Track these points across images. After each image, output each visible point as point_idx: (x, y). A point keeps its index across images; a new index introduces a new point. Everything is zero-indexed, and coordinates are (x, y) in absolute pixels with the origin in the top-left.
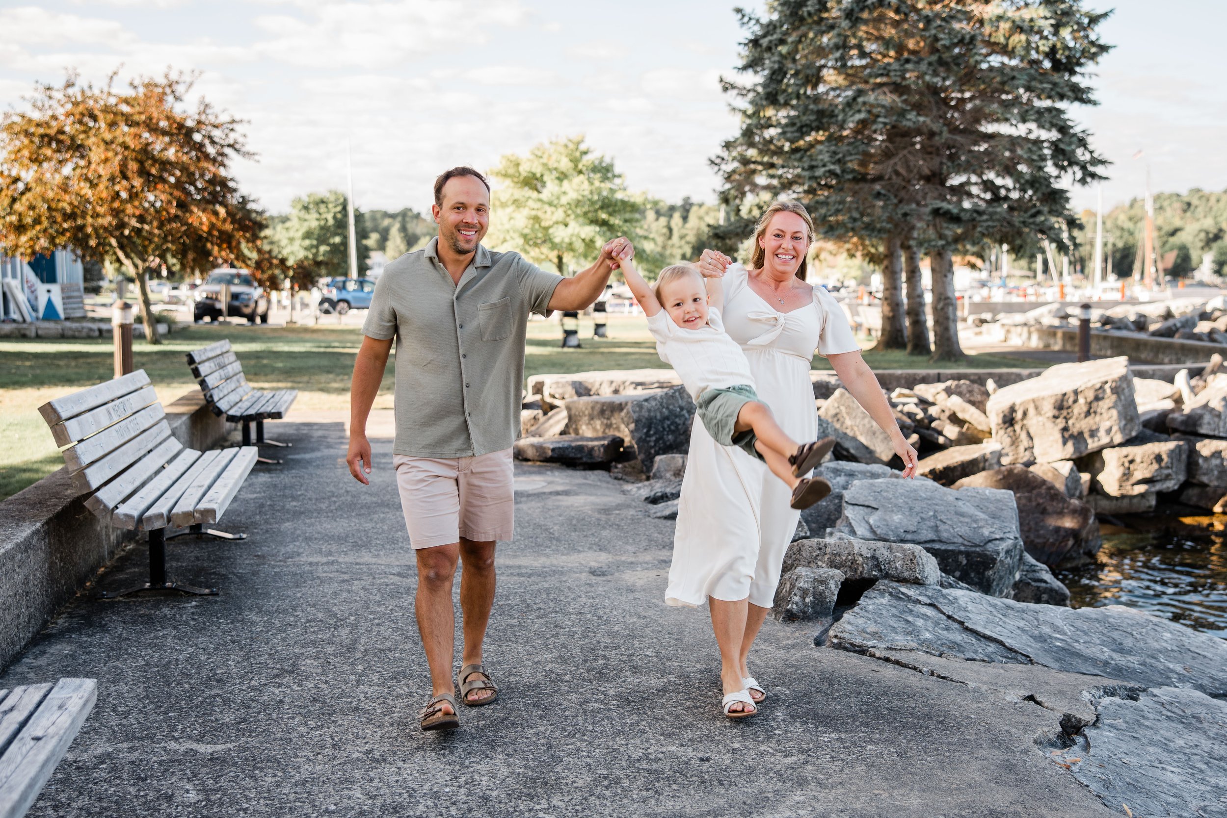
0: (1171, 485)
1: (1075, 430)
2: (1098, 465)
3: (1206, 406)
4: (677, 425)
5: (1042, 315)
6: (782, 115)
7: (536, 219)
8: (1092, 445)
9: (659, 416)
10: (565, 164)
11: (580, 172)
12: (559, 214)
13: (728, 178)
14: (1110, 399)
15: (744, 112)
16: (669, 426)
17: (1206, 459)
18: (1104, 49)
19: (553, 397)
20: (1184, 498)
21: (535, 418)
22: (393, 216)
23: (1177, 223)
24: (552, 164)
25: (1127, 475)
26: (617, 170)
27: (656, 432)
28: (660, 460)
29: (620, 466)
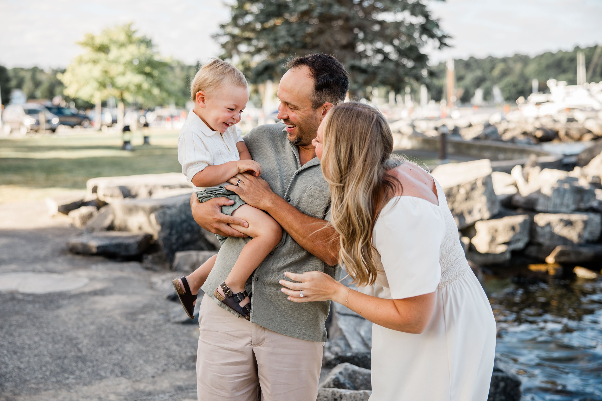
0: (520, 245)
1: (458, 210)
2: (472, 232)
3: (539, 192)
4: (192, 227)
6: (256, 7)
7: (106, 72)
8: (469, 220)
11: (132, 43)
12: (120, 68)
13: (224, 46)
14: (480, 189)
15: (233, 7)
16: (186, 227)
17: (542, 228)
19: (105, 196)
20: (527, 252)
22: (27, 70)
24: (115, 38)
25: (493, 240)
27: (177, 232)
28: (179, 255)
29: (150, 257)
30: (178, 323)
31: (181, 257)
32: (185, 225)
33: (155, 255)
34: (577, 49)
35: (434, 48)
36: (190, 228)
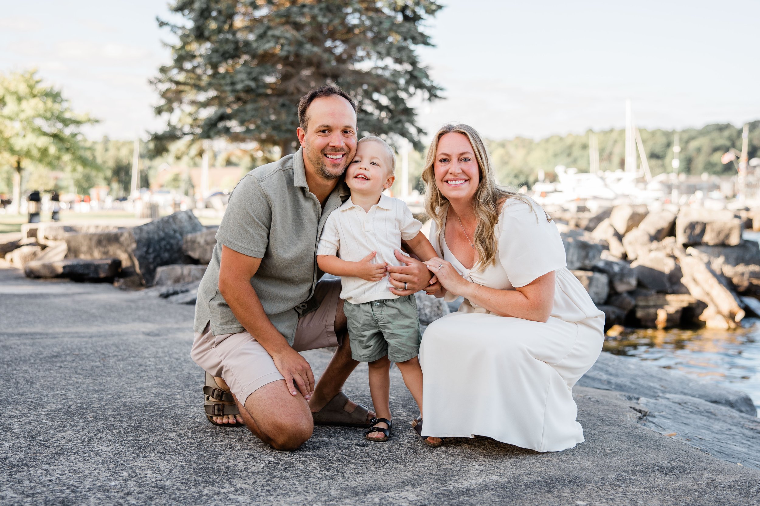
4: (172, 245)
6: (205, 48)
9: (156, 237)
10: (23, 89)
11: (34, 96)
12: (19, 128)
13: (164, 95)
15: (173, 47)
16: (165, 246)
18: (440, 7)
19: (47, 238)
21: (35, 254)
24: (12, 88)
26: (64, 95)
27: (154, 251)
28: (161, 271)
29: (122, 280)
30: (182, 303)
31: (163, 271)
32: (163, 243)
33: (128, 279)
34: (590, 131)
35: (423, 100)
36: (168, 247)
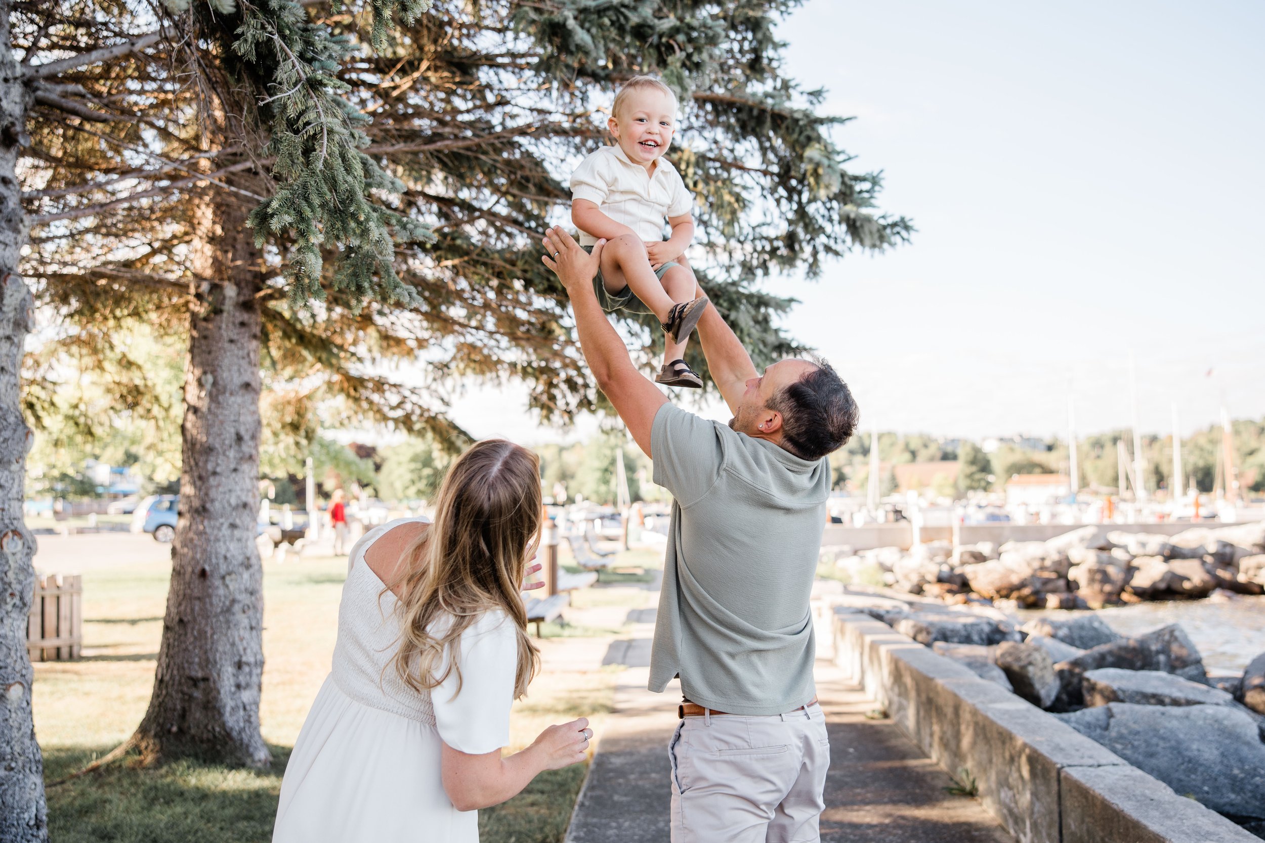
5: (1070, 545)
23: (1253, 444)
